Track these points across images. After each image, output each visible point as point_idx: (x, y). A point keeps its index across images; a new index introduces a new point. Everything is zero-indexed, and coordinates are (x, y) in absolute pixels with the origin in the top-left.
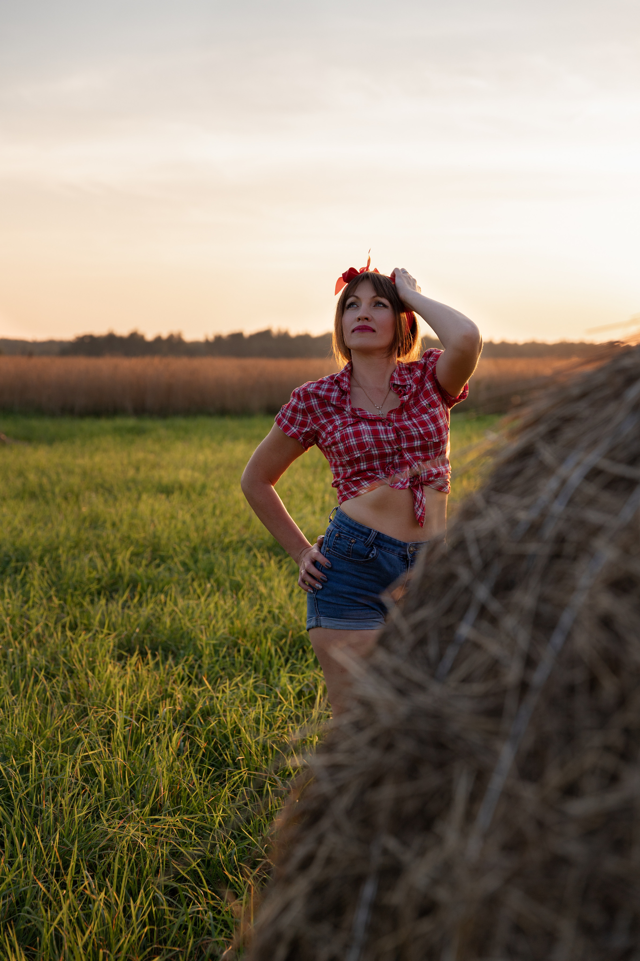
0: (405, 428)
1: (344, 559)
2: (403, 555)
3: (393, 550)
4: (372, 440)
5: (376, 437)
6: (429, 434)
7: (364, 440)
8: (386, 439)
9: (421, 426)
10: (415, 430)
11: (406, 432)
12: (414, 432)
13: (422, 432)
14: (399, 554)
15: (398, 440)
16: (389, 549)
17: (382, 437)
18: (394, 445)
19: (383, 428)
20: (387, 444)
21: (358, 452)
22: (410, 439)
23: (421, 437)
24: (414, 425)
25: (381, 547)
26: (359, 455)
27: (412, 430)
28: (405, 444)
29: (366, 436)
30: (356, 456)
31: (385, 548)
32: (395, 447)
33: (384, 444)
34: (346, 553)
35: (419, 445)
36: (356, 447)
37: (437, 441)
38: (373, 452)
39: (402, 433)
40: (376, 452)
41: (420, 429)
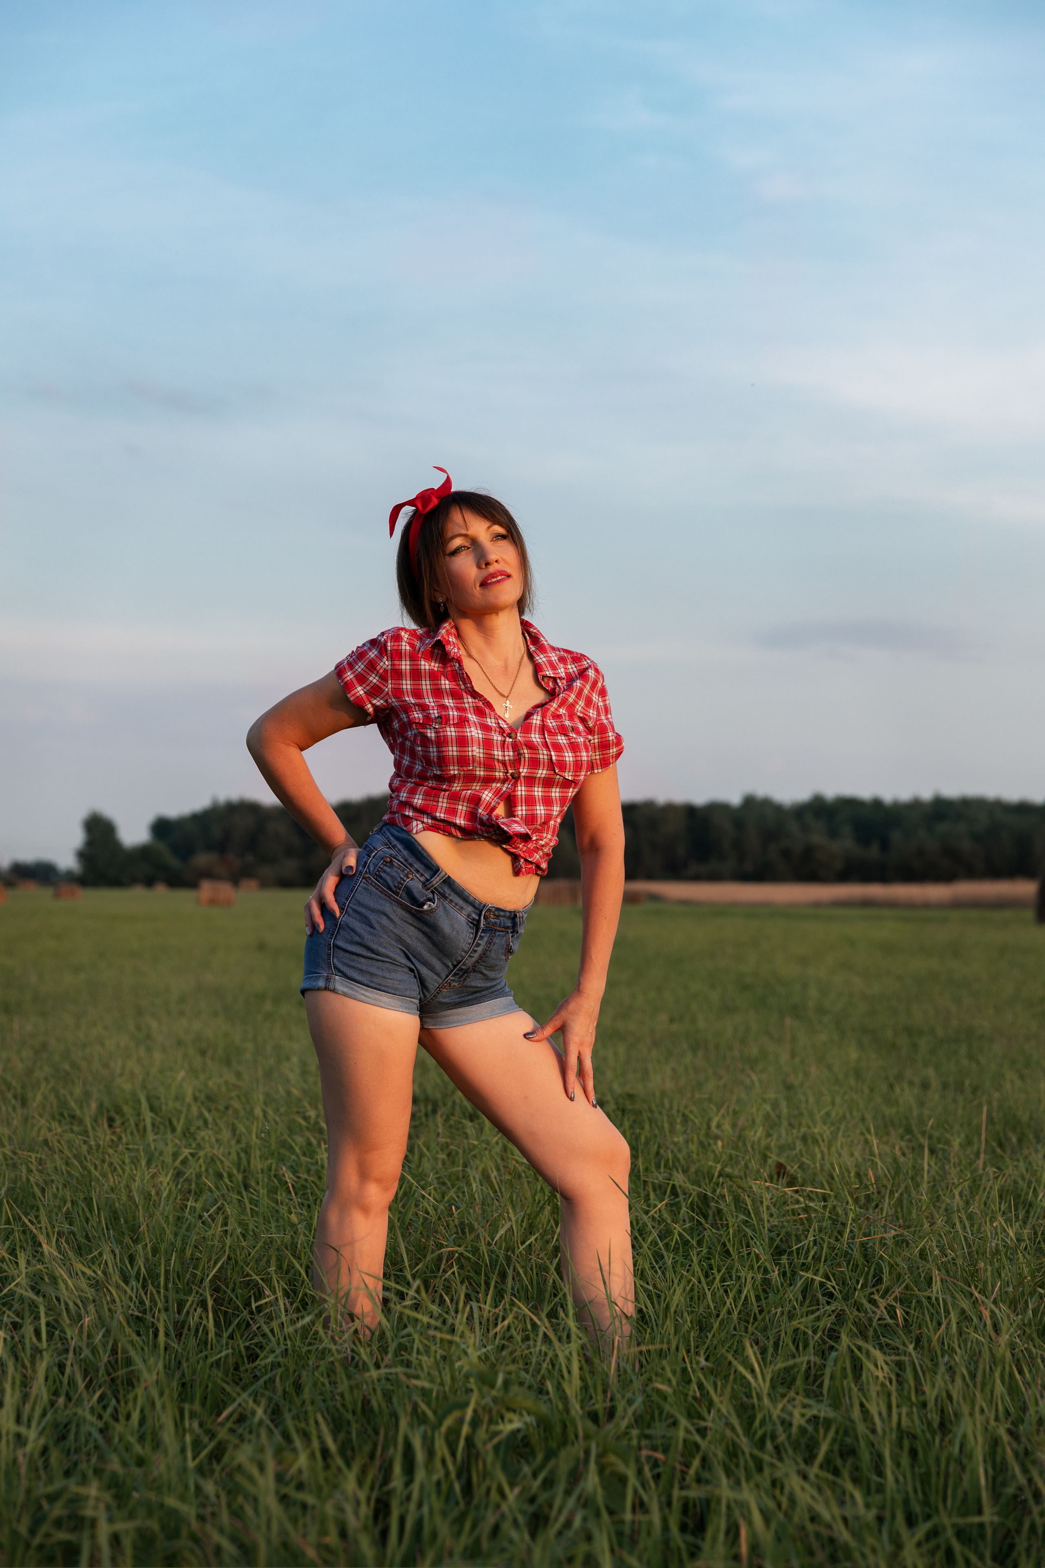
0: (531, 746)
1: (389, 896)
2: (474, 919)
3: (462, 908)
4: (481, 755)
5: (489, 752)
6: (562, 765)
7: (470, 754)
8: (500, 758)
9: (555, 751)
10: (545, 752)
11: (531, 751)
12: (543, 755)
13: (554, 758)
14: (469, 916)
15: (517, 762)
16: (456, 904)
17: (496, 753)
18: (509, 768)
19: (500, 738)
20: (501, 765)
21: (456, 768)
22: (535, 763)
23: (551, 765)
24: (546, 745)
25: (445, 898)
26: (456, 772)
27: (541, 752)
28: (525, 770)
29: (475, 748)
30: (452, 772)
31: (451, 901)
32: (510, 771)
33: (496, 763)
34: (394, 889)
35: (543, 776)
36: (456, 761)
37: (570, 778)
38: (478, 773)
39: (526, 751)
40: (482, 773)
41: (553, 753)
